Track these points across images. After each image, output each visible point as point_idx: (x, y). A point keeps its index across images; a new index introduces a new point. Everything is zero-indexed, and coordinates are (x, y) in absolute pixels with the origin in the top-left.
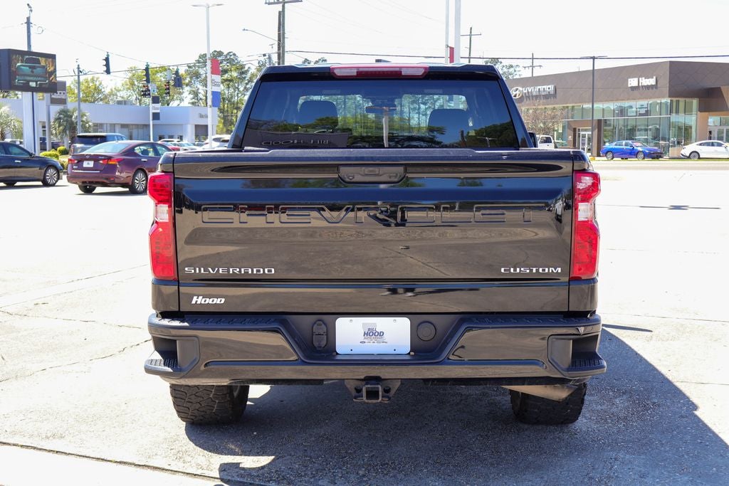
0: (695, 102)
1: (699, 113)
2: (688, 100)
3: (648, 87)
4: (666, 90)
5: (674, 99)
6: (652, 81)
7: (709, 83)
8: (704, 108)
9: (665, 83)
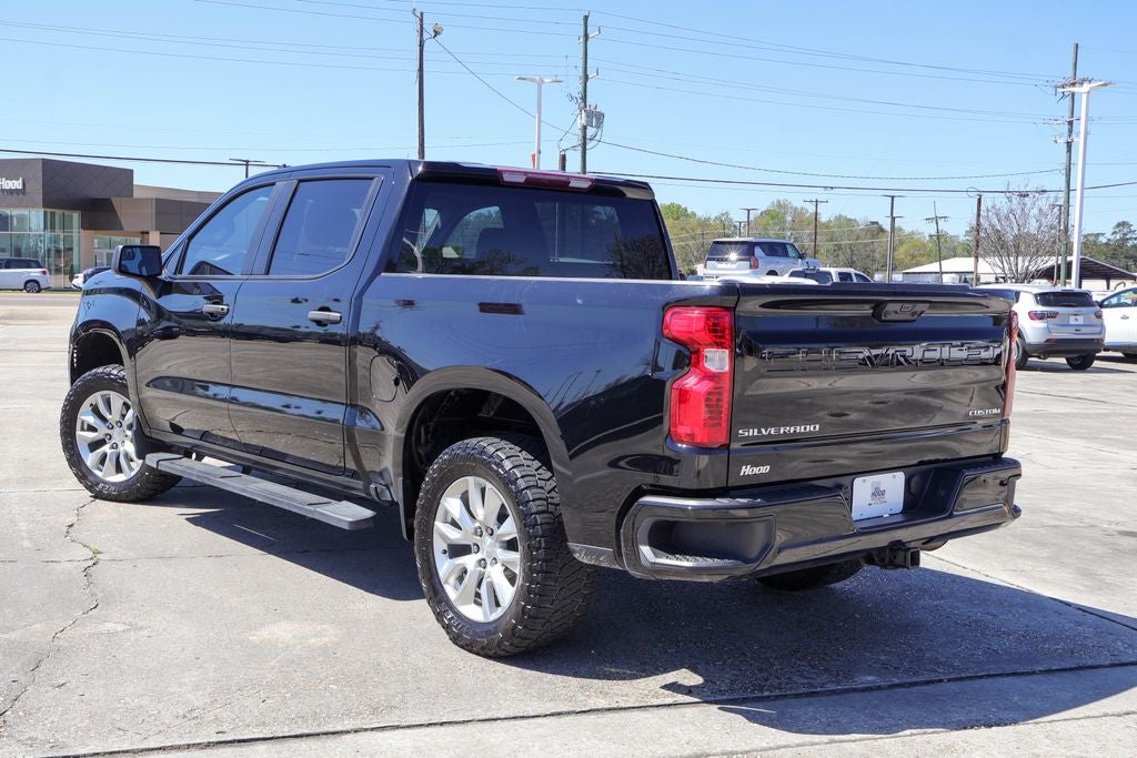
0: (76, 216)
1: (82, 231)
2: (67, 212)
3: (11, 192)
4: (39, 198)
5: (49, 210)
6: (17, 184)
7: (96, 192)
8: (88, 224)
9: (37, 188)
